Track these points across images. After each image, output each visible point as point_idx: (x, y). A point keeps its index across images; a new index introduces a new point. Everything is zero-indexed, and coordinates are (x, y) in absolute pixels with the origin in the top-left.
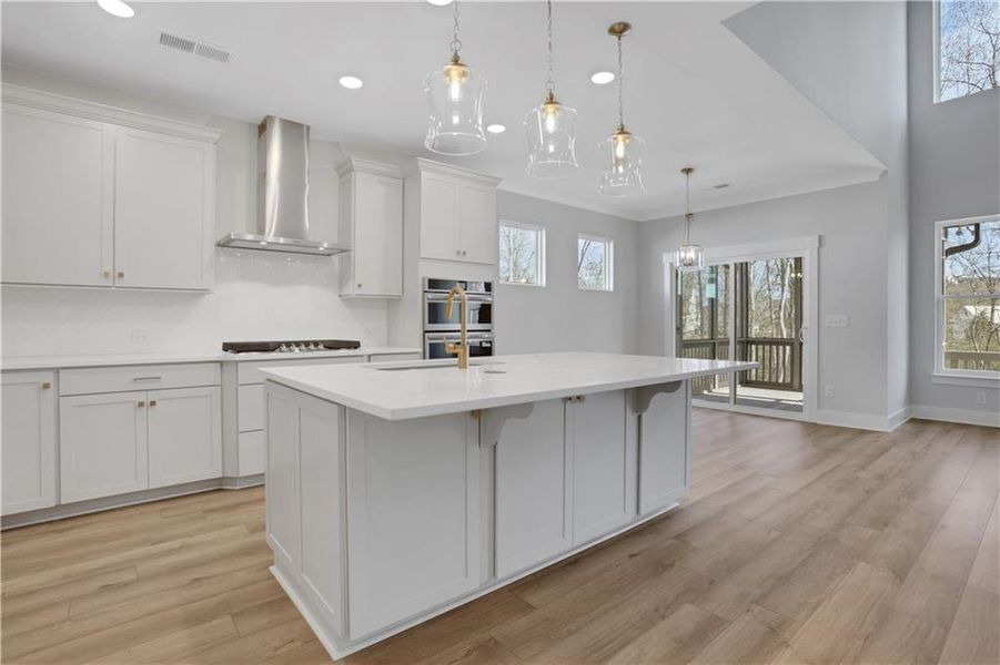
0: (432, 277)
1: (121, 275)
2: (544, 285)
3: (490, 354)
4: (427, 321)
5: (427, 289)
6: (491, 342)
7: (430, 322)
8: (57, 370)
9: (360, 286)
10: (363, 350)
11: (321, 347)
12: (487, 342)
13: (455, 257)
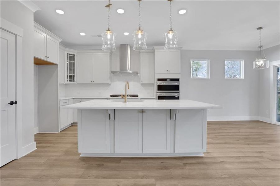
0: (158, 78)
1: (94, 81)
2: (209, 78)
3: (179, 99)
4: (157, 90)
5: (157, 81)
6: (179, 96)
7: (158, 90)
8: (82, 99)
9: (142, 81)
10: (139, 97)
11: (129, 96)
12: (177, 96)
13: (166, 72)
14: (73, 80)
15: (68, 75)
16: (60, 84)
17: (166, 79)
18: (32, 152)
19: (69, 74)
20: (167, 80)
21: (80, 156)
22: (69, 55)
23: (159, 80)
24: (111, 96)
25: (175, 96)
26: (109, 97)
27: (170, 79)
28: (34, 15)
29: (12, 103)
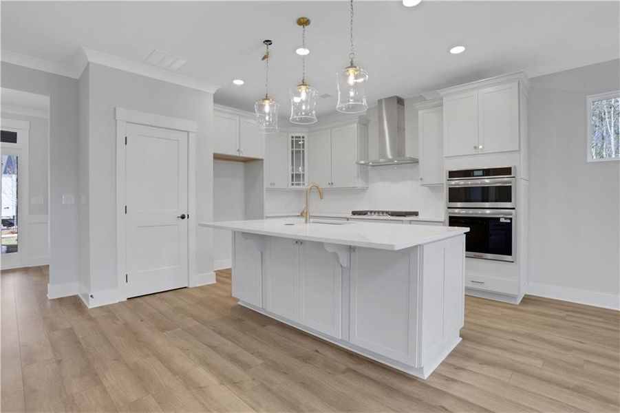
1: (332, 184)
4: (448, 200)
5: (448, 179)
6: (511, 219)
7: (450, 202)
9: (421, 180)
10: (420, 217)
12: (506, 218)
13: (473, 151)
14: (301, 182)
15: (293, 175)
16: (267, 190)
17: (473, 171)
18: (209, 285)
19: (294, 173)
20: (476, 173)
21: (239, 303)
22: (294, 139)
23: (452, 174)
24: (354, 213)
25: (499, 219)
26: (350, 215)
27: (484, 170)
28: (214, 98)
29: (183, 217)
